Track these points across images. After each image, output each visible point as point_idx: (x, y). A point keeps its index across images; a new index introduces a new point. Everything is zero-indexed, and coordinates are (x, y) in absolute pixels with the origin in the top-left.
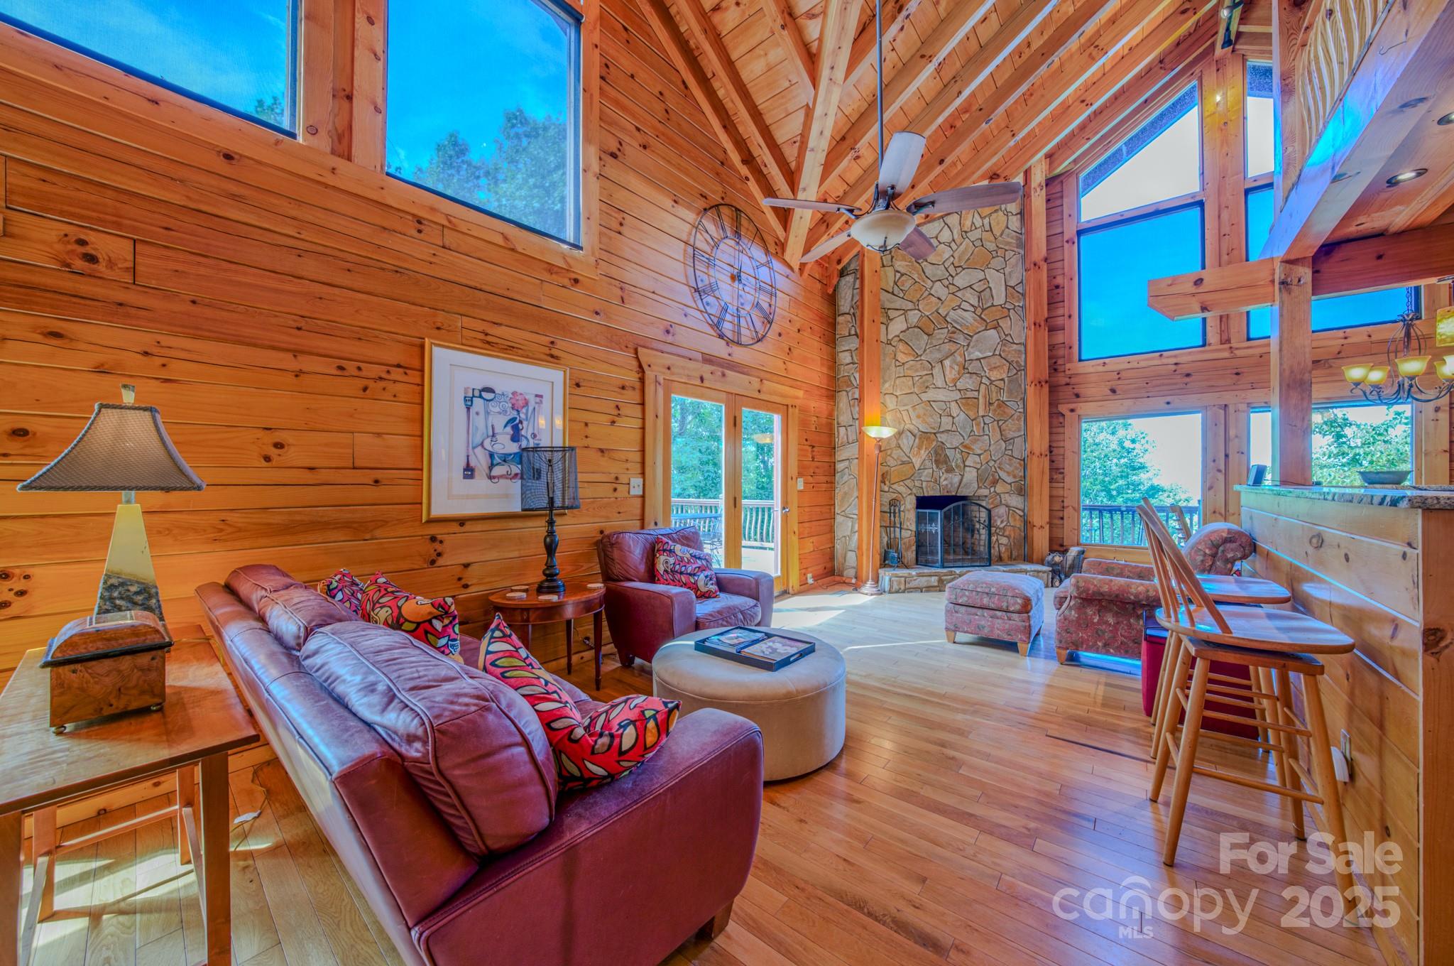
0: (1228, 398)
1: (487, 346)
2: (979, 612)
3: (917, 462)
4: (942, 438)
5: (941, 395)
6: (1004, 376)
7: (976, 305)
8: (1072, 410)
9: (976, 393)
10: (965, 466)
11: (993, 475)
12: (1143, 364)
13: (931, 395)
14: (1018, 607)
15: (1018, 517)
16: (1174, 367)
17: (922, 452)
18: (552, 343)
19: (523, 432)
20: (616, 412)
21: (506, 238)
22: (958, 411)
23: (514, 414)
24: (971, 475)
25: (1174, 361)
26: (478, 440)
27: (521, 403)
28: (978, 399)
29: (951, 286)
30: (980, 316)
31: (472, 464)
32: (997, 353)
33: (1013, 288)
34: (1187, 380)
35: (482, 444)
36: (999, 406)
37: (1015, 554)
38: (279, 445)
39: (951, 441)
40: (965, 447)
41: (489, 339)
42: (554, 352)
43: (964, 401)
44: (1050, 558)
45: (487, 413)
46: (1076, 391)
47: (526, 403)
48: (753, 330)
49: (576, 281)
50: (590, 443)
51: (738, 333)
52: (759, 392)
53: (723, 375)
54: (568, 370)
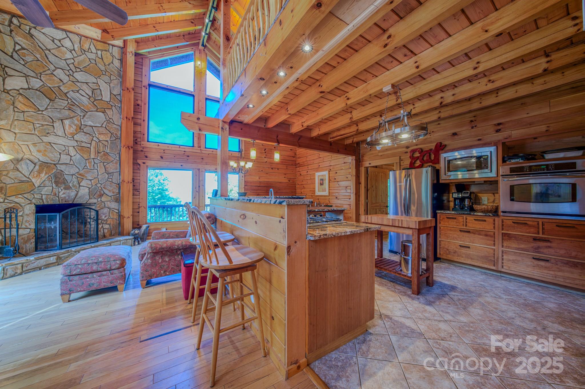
0: (200, 166)
2: (90, 276)
3: (37, 182)
4: (62, 168)
5: (61, 141)
6: (108, 139)
7: (91, 95)
8: (144, 163)
9: (89, 145)
10: (80, 186)
11: (100, 192)
12: (173, 149)
13: (51, 139)
14: (117, 266)
15: (115, 213)
16: (184, 152)
17: (43, 175)
22: (75, 153)
24: (84, 191)
25: (184, 150)
28: (90, 148)
29: (71, 77)
30: (93, 102)
32: (104, 126)
33: (115, 96)
34: (188, 158)
36: (104, 155)
37: (113, 232)
39: (68, 171)
40: (80, 175)
43: (79, 148)
44: (133, 232)
46: (146, 154)
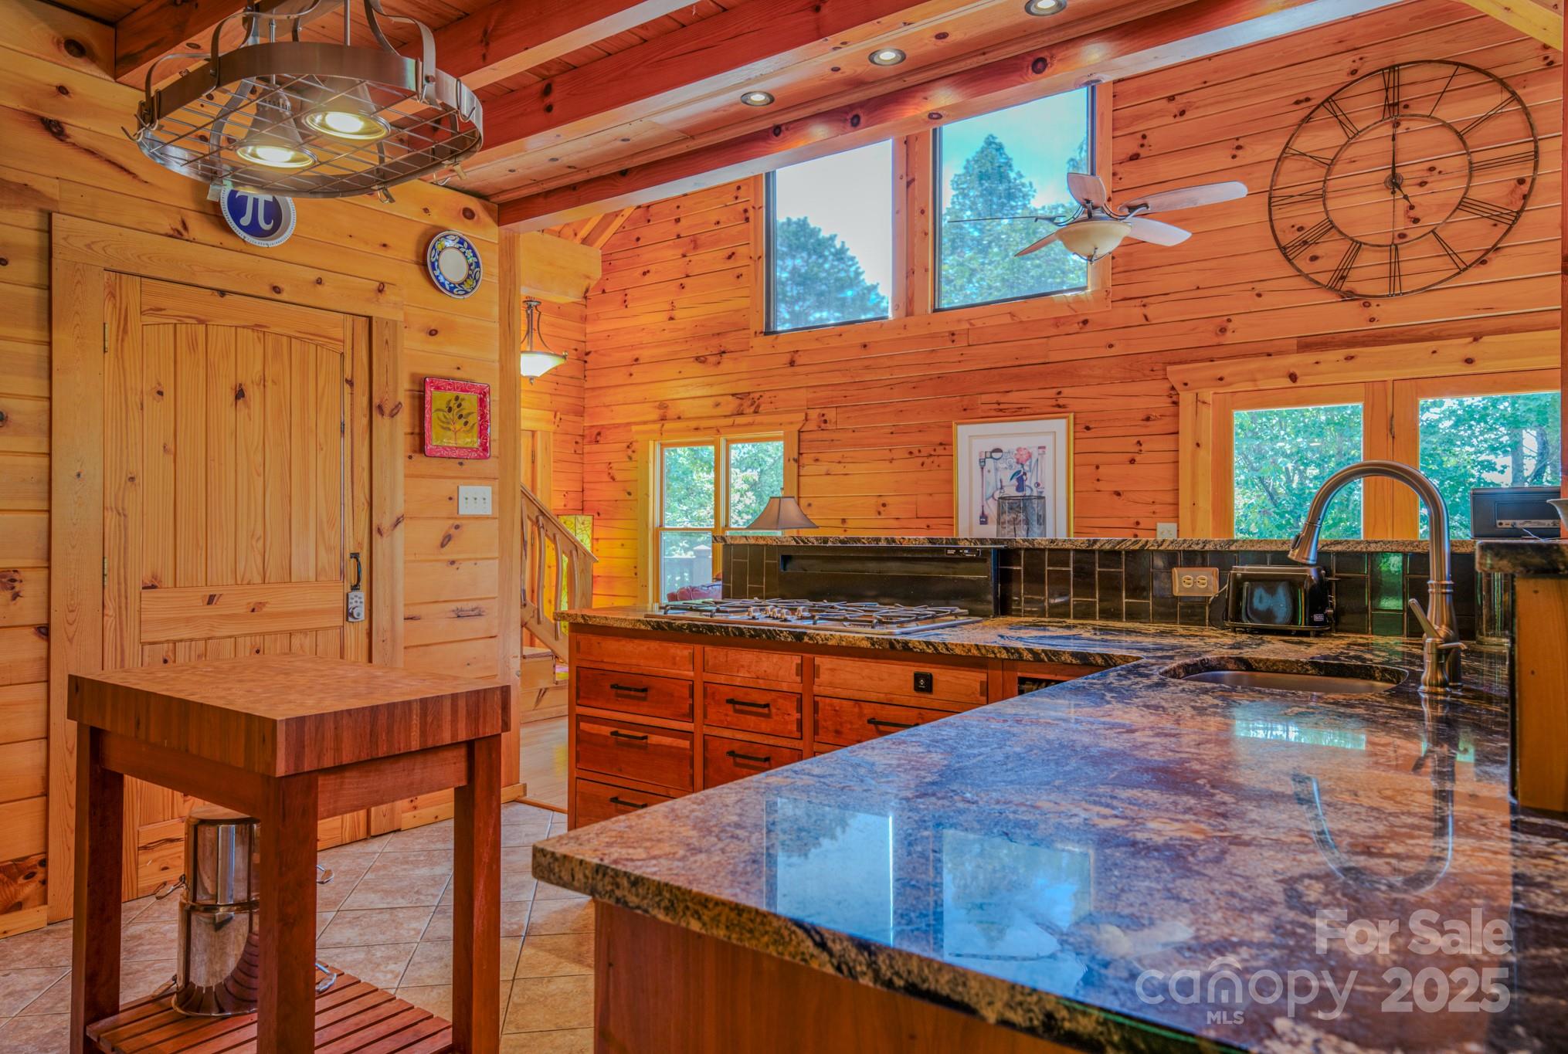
1: (1000, 414)
18: (1059, 393)
19: (1027, 483)
20: (1137, 448)
21: (1012, 315)
23: (1019, 467)
26: (990, 492)
27: (1025, 457)
31: (986, 513)
35: (993, 496)
38: (884, 505)
41: (1002, 406)
42: (1061, 402)
45: (997, 469)
47: (1030, 456)
48: (1450, 254)
49: (1085, 322)
50: (1101, 486)
51: (1394, 275)
52: (1469, 361)
53: (1349, 358)
54: (1071, 416)
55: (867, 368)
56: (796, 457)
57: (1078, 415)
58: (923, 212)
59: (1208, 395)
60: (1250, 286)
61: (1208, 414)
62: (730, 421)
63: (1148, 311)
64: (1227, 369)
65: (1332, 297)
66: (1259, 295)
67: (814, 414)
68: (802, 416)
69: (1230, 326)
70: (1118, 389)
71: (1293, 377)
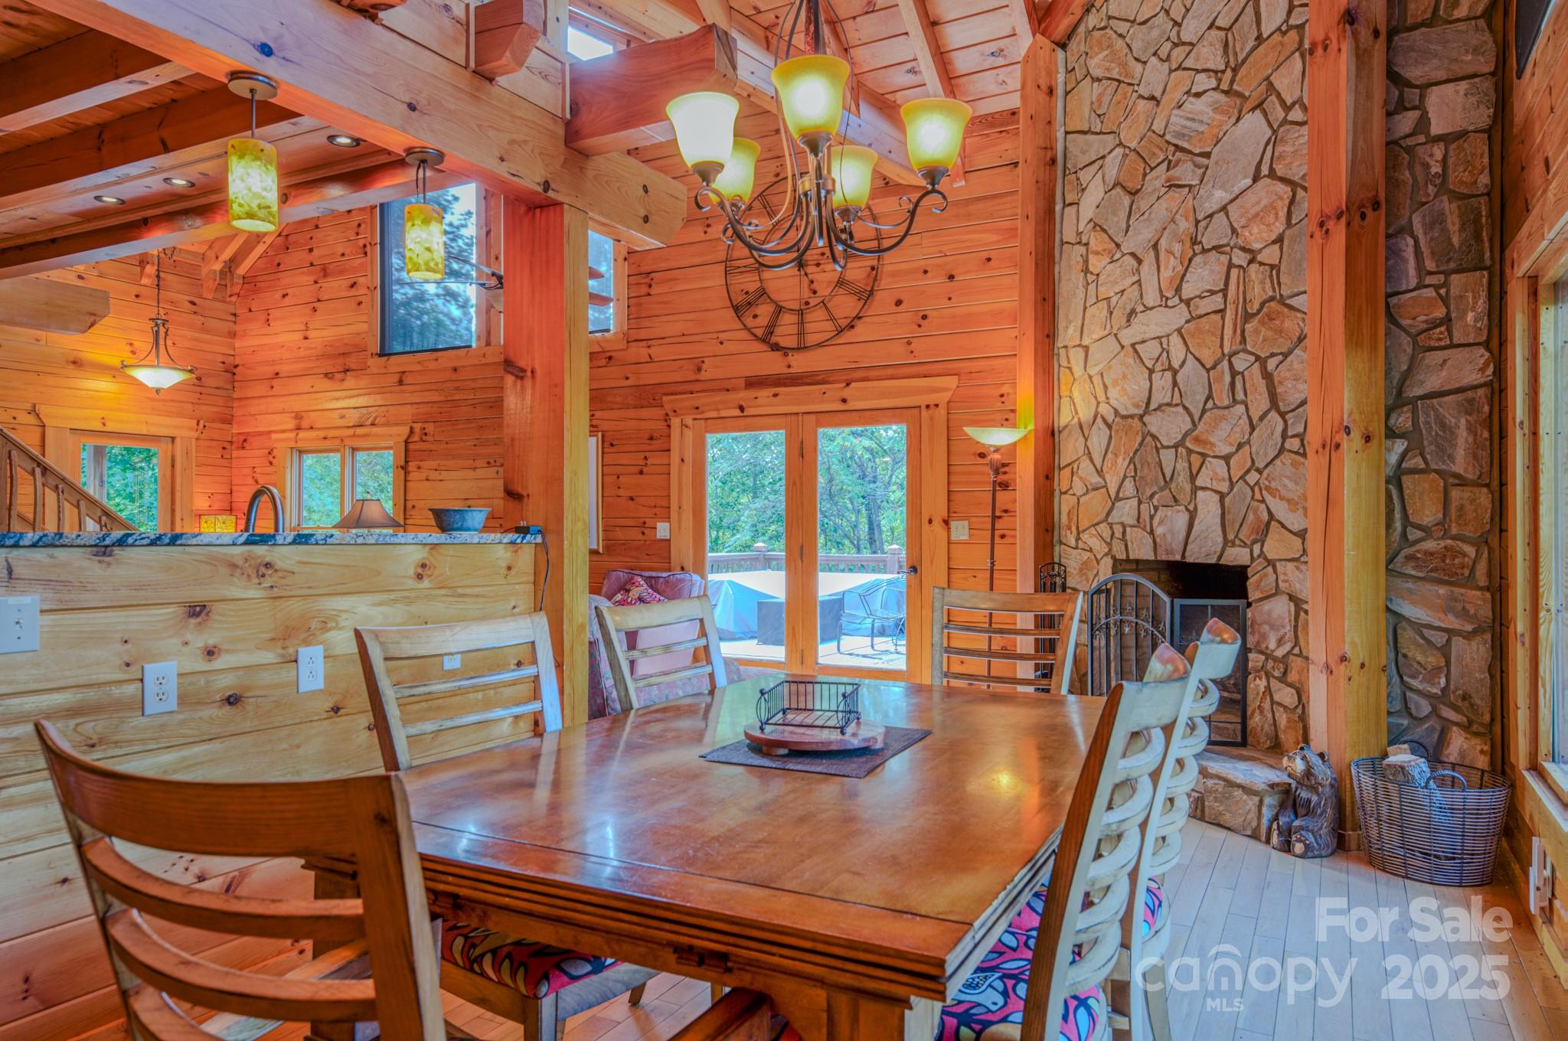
3: (1113, 485)
5: (1154, 324)
10: (1196, 489)
11: (1256, 510)
18: (593, 415)
20: (644, 462)
22: (1183, 352)
24: (1208, 512)
28: (1222, 311)
39: (1167, 430)
43: (1192, 325)
48: (832, 319)
49: (610, 358)
50: (621, 492)
51: (801, 334)
52: (844, 401)
53: (775, 395)
54: (600, 434)
55: (457, 389)
56: (403, 463)
57: (607, 434)
58: (497, 258)
59: (689, 420)
60: (715, 336)
61: (689, 434)
62: (351, 432)
63: (652, 351)
64: (701, 400)
65: (763, 347)
66: (721, 343)
67: (417, 427)
68: (407, 430)
69: (704, 366)
70: (632, 413)
71: (742, 409)
